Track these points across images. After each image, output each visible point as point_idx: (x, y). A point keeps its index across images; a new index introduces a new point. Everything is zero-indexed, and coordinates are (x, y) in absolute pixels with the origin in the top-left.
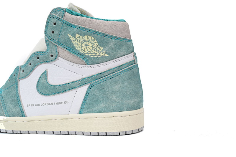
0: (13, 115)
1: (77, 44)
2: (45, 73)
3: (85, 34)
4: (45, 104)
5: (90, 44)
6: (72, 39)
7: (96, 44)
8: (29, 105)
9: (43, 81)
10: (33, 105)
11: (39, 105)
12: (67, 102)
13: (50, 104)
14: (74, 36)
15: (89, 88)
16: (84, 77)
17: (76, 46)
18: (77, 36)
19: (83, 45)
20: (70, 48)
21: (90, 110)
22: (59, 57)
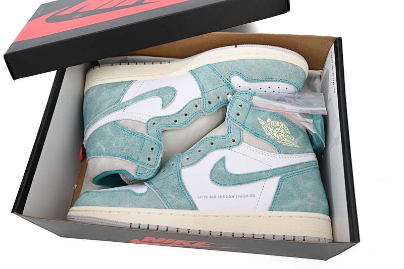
0: (179, 207)
1: (268, 129)
2: (223, 159)
3: (277, 120)
4: (224, 197)
5: (282, 131)
6: (263, 123)
7: (287, 132)
8: (201, 197)
9: (220, 168)
10: (207, 197)
11: (215, 197)
12: (253, 196)
13: (230, 197)
14: (265, 120)
15: (281, 180)
16: (272, 168)
17: (266, 131)
18: (269, 120)
19: (275, 131)
20: (258, 133)
21: (283, 207)
22: (243, 143)
